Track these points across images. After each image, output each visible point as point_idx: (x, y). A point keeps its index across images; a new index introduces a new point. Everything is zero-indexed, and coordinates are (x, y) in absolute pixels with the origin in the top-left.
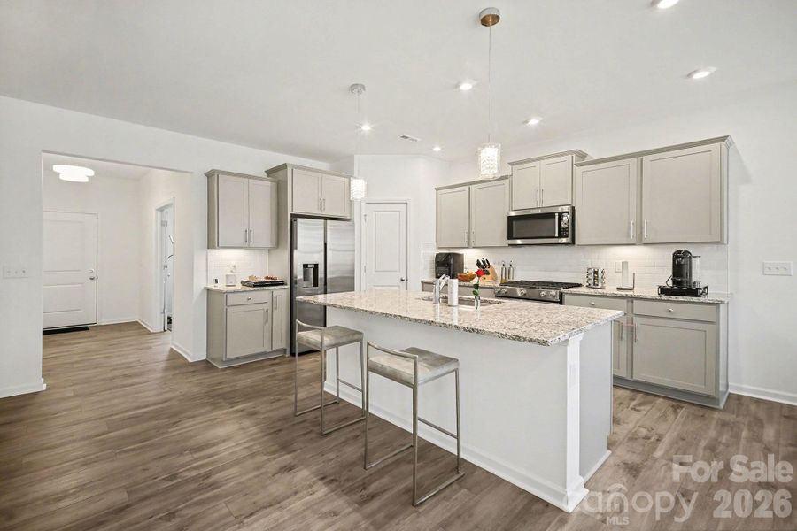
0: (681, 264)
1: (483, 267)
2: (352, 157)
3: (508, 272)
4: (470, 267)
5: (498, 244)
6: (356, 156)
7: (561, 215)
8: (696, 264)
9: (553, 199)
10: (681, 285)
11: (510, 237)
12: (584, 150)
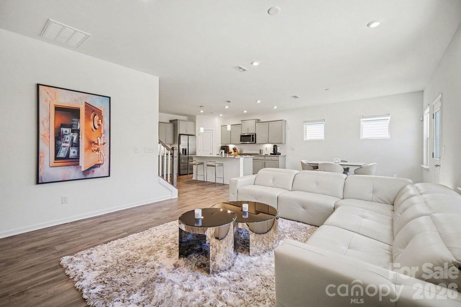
0: (275, 147)
1: (235, 150)
2: (195, 116)
3: (241, 151)
4: (231, 149)
5: (238, 143)
6: (197, 116)
7: (253, 135)
8: (278, 148)
9: (251, 131)
10: (275, 153)
11: (241, 141)
12: (258, 118)
